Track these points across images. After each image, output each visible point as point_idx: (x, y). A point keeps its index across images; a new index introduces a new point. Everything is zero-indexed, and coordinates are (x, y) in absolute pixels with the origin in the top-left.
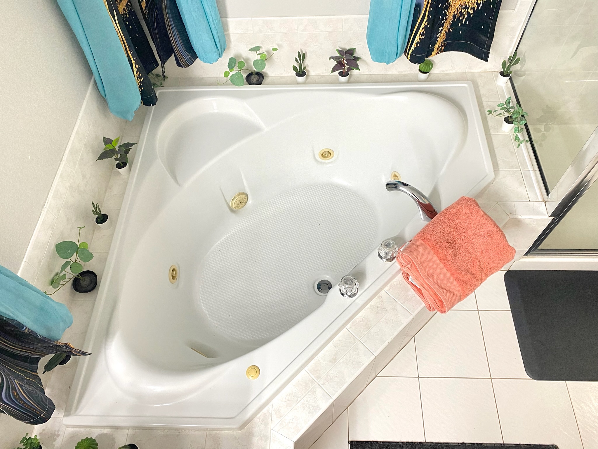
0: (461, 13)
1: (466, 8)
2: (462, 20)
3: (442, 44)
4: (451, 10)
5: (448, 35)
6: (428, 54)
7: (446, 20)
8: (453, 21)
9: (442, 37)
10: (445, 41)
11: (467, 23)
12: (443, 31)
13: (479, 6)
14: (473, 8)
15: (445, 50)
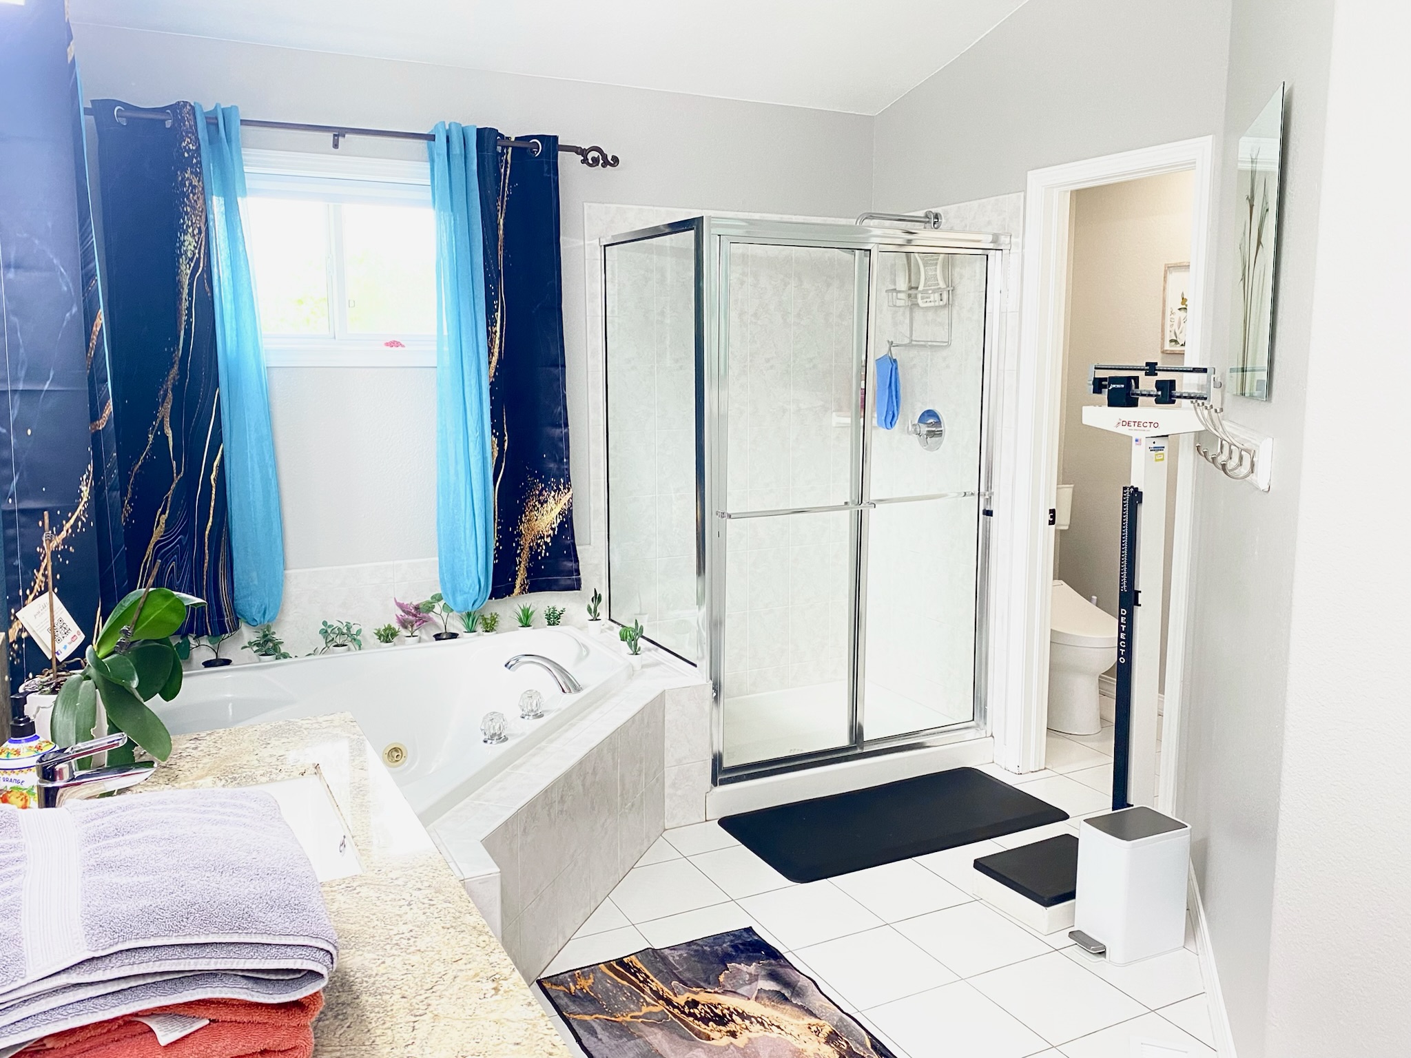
0: (538, 545)
1: (542, 538)
2: (541, 552)
3: (524, 582)
4: (526, 540)
5: (528, 570)
6: (509, 591)
7: (522, 550)
8: (531, 554)
9: (522, 572)
10: (527, 578)
11: (548, 554)
12: (522, 565)
13: (553, 529)
14: (550, 535)
15: (531, 590)
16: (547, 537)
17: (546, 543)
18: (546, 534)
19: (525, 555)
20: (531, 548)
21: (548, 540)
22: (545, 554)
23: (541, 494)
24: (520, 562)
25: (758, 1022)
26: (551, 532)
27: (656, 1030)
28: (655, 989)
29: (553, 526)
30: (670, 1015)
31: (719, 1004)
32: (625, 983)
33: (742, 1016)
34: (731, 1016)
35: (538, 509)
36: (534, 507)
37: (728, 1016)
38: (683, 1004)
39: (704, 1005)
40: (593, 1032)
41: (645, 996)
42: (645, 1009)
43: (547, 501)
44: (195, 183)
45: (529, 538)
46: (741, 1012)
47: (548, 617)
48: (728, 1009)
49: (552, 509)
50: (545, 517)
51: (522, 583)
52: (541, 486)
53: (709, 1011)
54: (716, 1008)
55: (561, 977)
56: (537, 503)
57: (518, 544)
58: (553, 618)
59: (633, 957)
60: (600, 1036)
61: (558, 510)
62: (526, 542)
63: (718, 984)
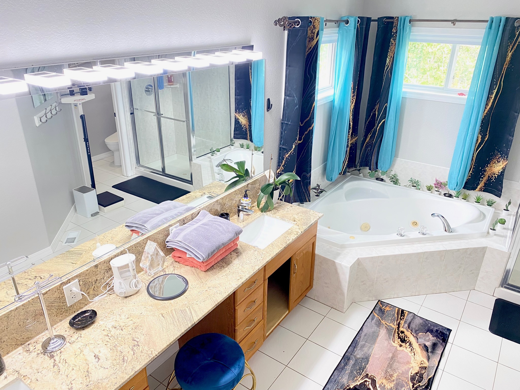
0: (492, 176)
1: (494, 174)
2: (493, 179)
3: (482, 187)
4: (487, 173)
5: (485, 184)
6: (474, 189)
7: (484, 176)
8: (488, 178)
9: (482, 184)
10: (483, 186)
11: (495, 181)
12: (483, 181)
13: (499, 173)
14: (497, 174)
15: (483, 191)
16: (496, 175)
17: (495, 177)
18: (496, 173)
19: (485, 179)
20: (489, 177)
21: (496, 176)
22: (494, 180)
23: (499, 159)
24: (482, 180)
25: (411, 349)
26: (498, 173)
27: (385, 330)
28: (400, 322)
29: (499, 172)
30: (394, 330)
31: (409, 338)
32: (396, 316)
33: (410, 345)
34: (408, 342)
35: (496, 164)
36: (495, 162)
37: (407, 342)
38: (401, 330)
39: (404, 334)
40: (373, 319)
41: (396, 322)
42: (391, 324)
43: (500, 162)
44: (393, 42)
45: (489, 173)
46: (411, 343)
47: (488, 202)
48: (409, 340)
49: (501, 166)
50: (498, 167)
51: (481, 187)
52: (500, 156)
53: (404, 337)
54: (406, 338)
55: (384, 303)
56: (496, 161)
57: (483, 174)
58: (490, 204)
59: (407, 312)
60: (373, 321)
61: (502, 167)
62: (487, 174)
63: (417, 334)
